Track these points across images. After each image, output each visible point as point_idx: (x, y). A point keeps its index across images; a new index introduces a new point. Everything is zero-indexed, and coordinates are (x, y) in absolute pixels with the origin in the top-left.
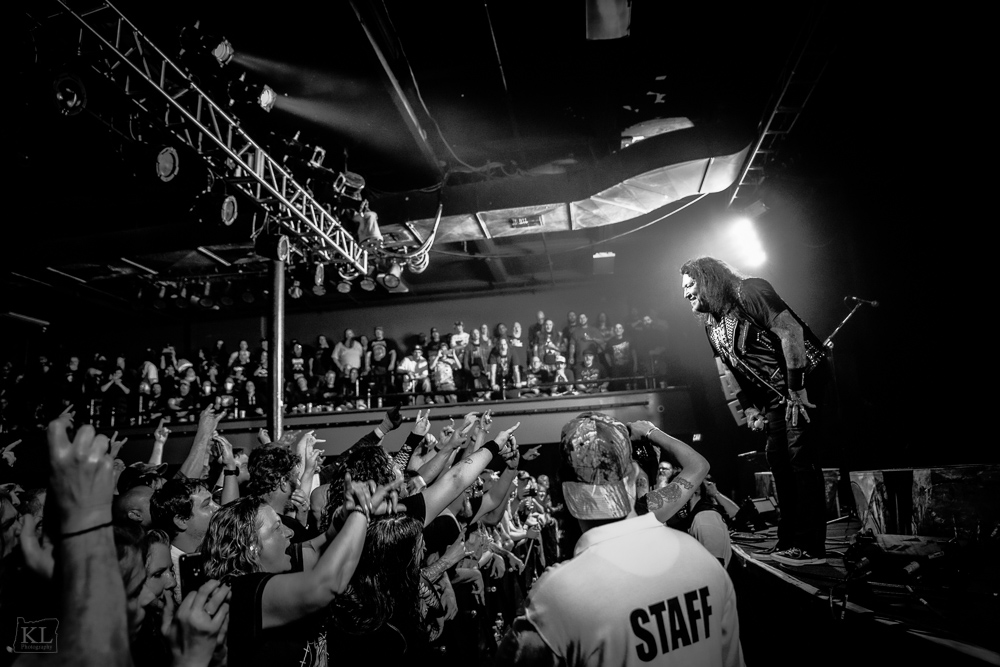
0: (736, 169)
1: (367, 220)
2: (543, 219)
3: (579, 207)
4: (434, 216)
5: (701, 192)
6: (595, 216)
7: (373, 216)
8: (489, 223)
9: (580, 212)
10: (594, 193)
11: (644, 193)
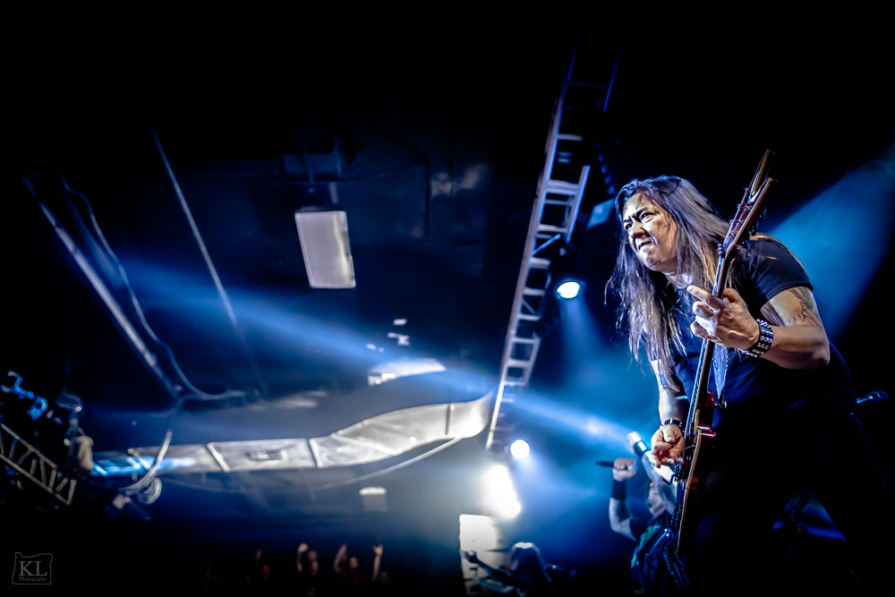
0: (483, 415)
1: (77, 446)
2: (284, 454)
3: (322, 444)
4: (160, 444)
5: (449, 436)
6: (342, 455)
7: (86, 443)
8: (226, 454)
9: (323, 449)
10: (335, 431)
11: (388, 434)
